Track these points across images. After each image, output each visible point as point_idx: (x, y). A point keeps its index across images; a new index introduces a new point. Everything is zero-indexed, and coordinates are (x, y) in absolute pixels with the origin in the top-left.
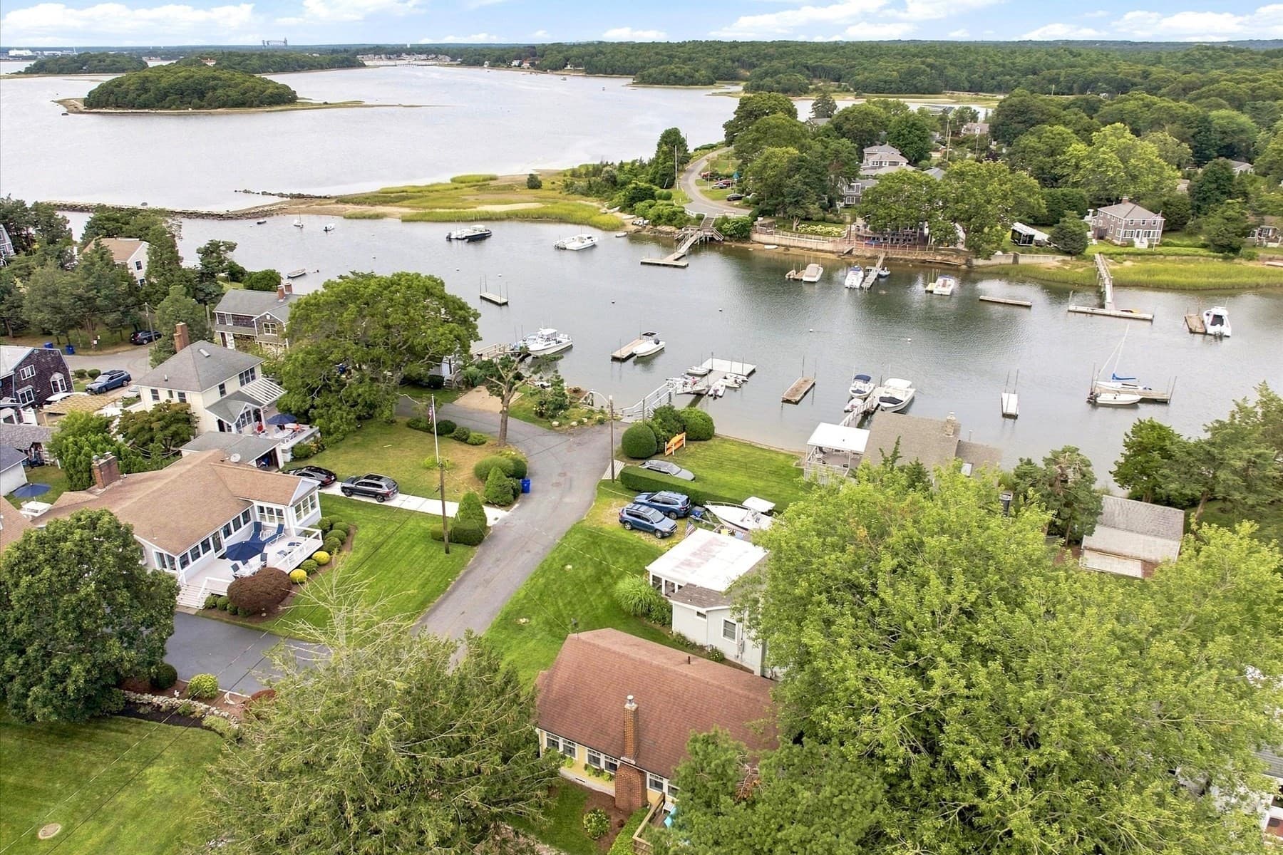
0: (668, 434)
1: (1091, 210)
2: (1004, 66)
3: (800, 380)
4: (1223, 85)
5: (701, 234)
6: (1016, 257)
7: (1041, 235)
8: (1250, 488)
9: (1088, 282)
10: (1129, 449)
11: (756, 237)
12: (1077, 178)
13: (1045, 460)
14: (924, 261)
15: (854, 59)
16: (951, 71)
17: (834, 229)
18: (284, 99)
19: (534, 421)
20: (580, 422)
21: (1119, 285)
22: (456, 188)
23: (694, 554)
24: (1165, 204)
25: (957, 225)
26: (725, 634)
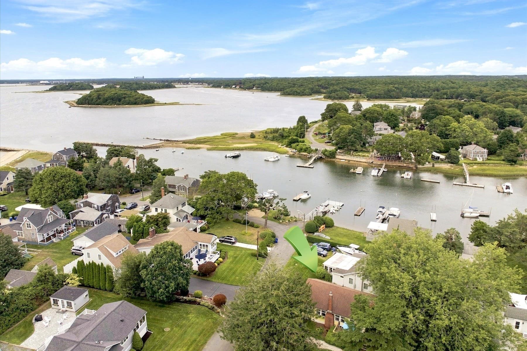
0: (320, 225)
1: (461, 147)
2: (425, 88)
3: (360, 208)
4: (510, 97)
5: (317, 155)
6: (433, 165)
7: (442, 156)
8: (512, 242)
9: (460, 174)
10: (473, 230)
11: (337, 157)
12: (455, 135)
13: (445, 232)
14: (400, 166)
15: (366, 85)
16: (405, 90)
17: (366, 154)
18: (150, 101)
19: (274, 221)
20: (289, 221)
21: (471, 175)
22: (225, 138)
23: (337, 260)
24: (488, 145)
25: (411, 153)
26: (349, 283)
